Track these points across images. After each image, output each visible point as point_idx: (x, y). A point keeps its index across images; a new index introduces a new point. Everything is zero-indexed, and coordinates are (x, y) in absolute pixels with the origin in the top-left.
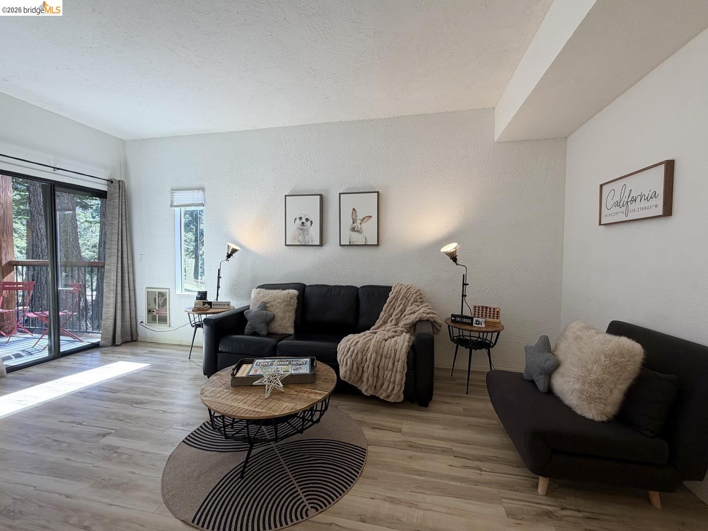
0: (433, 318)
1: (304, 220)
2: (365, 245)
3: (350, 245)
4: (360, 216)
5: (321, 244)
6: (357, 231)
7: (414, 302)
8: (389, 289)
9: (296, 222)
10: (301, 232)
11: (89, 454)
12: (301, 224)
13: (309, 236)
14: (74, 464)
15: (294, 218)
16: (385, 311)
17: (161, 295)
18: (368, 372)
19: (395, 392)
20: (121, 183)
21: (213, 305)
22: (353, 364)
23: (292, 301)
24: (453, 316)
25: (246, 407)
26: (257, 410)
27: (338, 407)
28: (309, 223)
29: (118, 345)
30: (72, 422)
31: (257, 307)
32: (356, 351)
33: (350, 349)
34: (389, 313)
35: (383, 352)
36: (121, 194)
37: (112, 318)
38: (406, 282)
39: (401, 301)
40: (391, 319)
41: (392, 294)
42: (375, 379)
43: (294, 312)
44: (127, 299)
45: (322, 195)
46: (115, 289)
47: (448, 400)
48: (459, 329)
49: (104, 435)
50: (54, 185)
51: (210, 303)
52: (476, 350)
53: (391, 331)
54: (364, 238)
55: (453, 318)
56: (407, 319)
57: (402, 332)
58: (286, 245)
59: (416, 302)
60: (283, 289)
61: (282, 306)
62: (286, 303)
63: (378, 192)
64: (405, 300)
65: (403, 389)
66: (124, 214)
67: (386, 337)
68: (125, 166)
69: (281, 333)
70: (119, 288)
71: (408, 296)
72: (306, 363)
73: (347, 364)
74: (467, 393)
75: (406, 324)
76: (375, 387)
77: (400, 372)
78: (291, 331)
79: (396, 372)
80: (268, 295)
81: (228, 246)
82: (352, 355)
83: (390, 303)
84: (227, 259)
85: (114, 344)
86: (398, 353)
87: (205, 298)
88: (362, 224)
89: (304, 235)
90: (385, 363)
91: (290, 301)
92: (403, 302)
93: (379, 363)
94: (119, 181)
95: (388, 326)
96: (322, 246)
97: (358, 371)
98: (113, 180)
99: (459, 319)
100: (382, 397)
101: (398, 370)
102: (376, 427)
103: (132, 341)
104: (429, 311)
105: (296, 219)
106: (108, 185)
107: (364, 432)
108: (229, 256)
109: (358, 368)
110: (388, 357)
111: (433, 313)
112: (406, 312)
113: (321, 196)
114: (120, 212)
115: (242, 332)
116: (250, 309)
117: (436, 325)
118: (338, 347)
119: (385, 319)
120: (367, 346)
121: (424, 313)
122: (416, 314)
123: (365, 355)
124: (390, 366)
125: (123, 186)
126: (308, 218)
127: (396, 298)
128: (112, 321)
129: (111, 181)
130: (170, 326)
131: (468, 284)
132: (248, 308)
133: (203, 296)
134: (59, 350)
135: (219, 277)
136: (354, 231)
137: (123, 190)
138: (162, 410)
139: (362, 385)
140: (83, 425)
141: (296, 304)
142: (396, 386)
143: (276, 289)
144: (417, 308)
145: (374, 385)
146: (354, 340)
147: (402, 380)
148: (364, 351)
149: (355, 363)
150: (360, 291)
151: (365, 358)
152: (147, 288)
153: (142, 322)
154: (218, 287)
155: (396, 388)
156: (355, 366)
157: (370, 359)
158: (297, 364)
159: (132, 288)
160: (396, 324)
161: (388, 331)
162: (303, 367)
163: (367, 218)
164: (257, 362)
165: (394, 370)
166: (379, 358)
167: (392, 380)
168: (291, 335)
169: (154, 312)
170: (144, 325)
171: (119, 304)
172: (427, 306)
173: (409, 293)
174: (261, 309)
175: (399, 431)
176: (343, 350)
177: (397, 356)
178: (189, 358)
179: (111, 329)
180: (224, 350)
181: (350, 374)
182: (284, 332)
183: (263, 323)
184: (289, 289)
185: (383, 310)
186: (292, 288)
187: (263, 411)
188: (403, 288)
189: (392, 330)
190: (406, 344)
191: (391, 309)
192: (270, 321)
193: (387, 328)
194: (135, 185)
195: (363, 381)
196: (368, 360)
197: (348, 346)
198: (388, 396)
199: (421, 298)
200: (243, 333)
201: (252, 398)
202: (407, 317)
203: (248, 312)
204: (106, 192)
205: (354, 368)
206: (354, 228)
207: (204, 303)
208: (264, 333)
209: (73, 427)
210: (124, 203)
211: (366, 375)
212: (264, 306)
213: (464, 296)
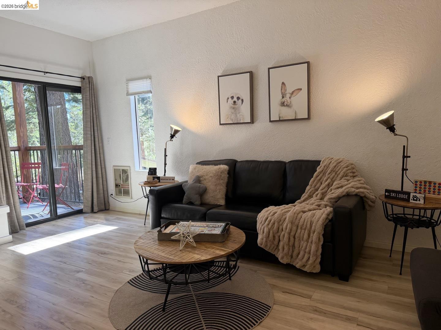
0: (363, 193)
1: (235, 99)
2: (296, 120)
3: (280, 121)
4: (289, 90)
5: (252, 121)
6: (287, 106)
7: (343, 177)
8: (318, 163)
9: (228, 101)
10: (233, 111)
11: (67, 282)
12: (233, 103)
13: (241, 114)
14: (59, 286)
15: (227, 98)
16: (311, 185)
17: (125, 172)
18: (284, 241)
19: (310, 262)
20: (90, 79)
21: (161, 179)
22: (269, 232)
23: (223, 176)
24: (387, 191)
25: (163, 254)
26: (170, 257)
27: (258, 271)
28: (240, 101)
29: (95, 213)
30: (60, 261)
31: (192, 180)
32: (272, 221)
33: (267, 218)
34: (316, 187)
35: (299, 222)
36: (91, 88)
37: (90, 190)
38: (337, 156)
39: (329, 175)
40: (316, 193)
41: (319, 169)
42: (291, 248)
43: (224, 185)
44: (100, 175)
45: (252, 72)
46: (91, 167)
47: (374, 278)
48: (392, 205)
49: (78, 272)
50: (45, 86)
51: (159, 178)
52: (412, 228)
53: (314, 205)
54: (295, 112)
55: (387, 194)
56: (333, 193)
57: (326, 206)
58: (220, 124)
59: (346, 176)
60: (216, 165)
61: (213, 179)
62: (217, 177)
63: (308, 63)
64: (333, 174)
65: (319, 260)
66: (94, 105)
67: (306, 209)
68: (92, 65)
69: (213, 204)
70: (94, 166)
71: (337, 170)
72: (220, 227)
73: (263, 232)
74: (401, 274)
75: (331, 198)
76: (292, 257)
77: (315, 243)
78: (222, 202)
79: (312, 242)
80: (203, 170)
81: (171, 127)
82: (268, 224)
83: (317, 177)
84: (171, 139)
85: (92, 211)
86: (314, 224)
87: (155, 173)
88: (292, 98)
89: (236, 114)
90: (300, 233)
91: (221, 176)
92: (331, 177)
93: (296, 233)
94: (89, 77)
95: (312, 200)
96: (253, 123)
97: (274, 239)
98: (84, 77)
99: (393, 195)
100: (298, 266)
101: (313, 241)
102: (288, 291)
103: (106, 210)
104: (360, 185)
105: (228, 98)
106: (81, 82)
107: (275, 294)
108: (172, 136)
109: (274, 237)
110: (304, 228)
111: (365, 188)
112: (333, 186)
113: (251, 74)
114: (91, 103)
115: (181, 201)
116: (188, 182)
117: (367, 200)
118: (258, 216)
119: (310, 193)
120: (284, 217)
121: (352, 187)
122: (344, 188)
123: (282, 224)
124: (306, 236)
125: (92, 82)
126: (240, 97)
127: (323, 172)
128: (90, 193)
129: (83, 78)
130: (132, 198)
131: (410, 157)
132: (187, 182)
133: (153, 171)
134: (57, 213)
135: (166, 156)
136: (284, 106)
137: (92, 84)
138: (117, 260)
139: (279, 253)
140: (66, 264)
141: (226, 178)
142: (311, 256)
143: (209, 164)
144: (346, 183)
145: (290, 254)
146: (273, 211)
147: (317, 251)
148: (281, 221)
149: (271, 232)
150: (287, 165)
151: (281, 228)
152: (114, 166)
153: (112, 195)
154: (165, 164)
155: (311, 259)
156: (271, 234)
157: (286, 229)
158: (213, 226)
159: (103, 166)
160: (322, 199)
161: (312, 204)
162: (217, 228)
163: (297, 91)
164: (181, 224)
165: (310, 241)
166: (294, 228)
167: (307, 250)
168: (221, 206)
169: (119, 186)
170: (113, 197)
171: (95, 180)
172: (360, 181)
173: (339, 167)
174: (195, 182)
175: (310, 297)
176: (261, 219)
177: (313, 228)
178: (145, 224)
179: (90, 199)
180: (165, 216)
181: (266, 241)
182: (216, 203)
183: (196, 194)
184: (220, 164)
185: (310, 183)
186: (223, 164)
187: (175, 258)
188: (333, 162)
189: (316, 204)
190: (324, 216)
191: (317, 183)
192: (203, 192)
193: (311, 202)
194: (100, 80)
195: (279, 250)
196: (284, 230)
197: (266, 216)
198: (304, 266)
199: (354, 173)
200: (182, 203)
201: (169, 249)
202: (333, 191)
203: (185, 185)
204: (80, 87)
205: (270, 236)
206: (284, 103)
207: (154, 178)
208: (198, 202)
209: (61, 264)
210: (93, 96)
211: (281, 244)
212: (198, 180)
213: (404, 170)
